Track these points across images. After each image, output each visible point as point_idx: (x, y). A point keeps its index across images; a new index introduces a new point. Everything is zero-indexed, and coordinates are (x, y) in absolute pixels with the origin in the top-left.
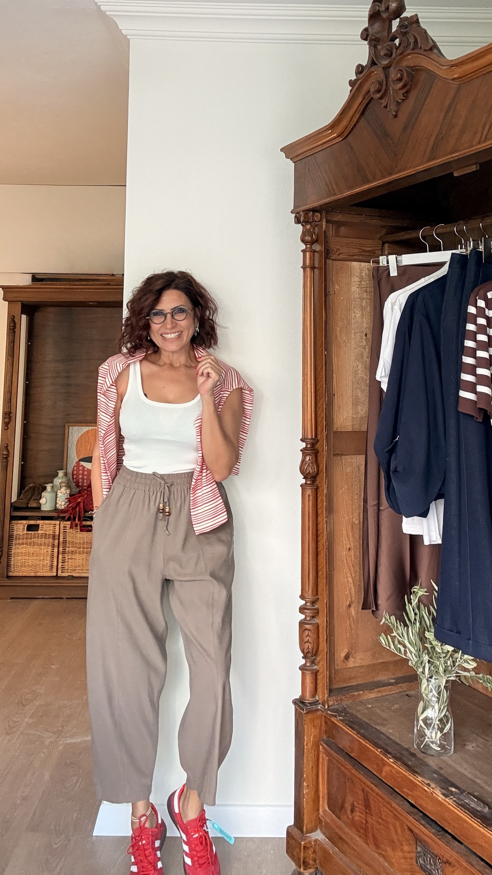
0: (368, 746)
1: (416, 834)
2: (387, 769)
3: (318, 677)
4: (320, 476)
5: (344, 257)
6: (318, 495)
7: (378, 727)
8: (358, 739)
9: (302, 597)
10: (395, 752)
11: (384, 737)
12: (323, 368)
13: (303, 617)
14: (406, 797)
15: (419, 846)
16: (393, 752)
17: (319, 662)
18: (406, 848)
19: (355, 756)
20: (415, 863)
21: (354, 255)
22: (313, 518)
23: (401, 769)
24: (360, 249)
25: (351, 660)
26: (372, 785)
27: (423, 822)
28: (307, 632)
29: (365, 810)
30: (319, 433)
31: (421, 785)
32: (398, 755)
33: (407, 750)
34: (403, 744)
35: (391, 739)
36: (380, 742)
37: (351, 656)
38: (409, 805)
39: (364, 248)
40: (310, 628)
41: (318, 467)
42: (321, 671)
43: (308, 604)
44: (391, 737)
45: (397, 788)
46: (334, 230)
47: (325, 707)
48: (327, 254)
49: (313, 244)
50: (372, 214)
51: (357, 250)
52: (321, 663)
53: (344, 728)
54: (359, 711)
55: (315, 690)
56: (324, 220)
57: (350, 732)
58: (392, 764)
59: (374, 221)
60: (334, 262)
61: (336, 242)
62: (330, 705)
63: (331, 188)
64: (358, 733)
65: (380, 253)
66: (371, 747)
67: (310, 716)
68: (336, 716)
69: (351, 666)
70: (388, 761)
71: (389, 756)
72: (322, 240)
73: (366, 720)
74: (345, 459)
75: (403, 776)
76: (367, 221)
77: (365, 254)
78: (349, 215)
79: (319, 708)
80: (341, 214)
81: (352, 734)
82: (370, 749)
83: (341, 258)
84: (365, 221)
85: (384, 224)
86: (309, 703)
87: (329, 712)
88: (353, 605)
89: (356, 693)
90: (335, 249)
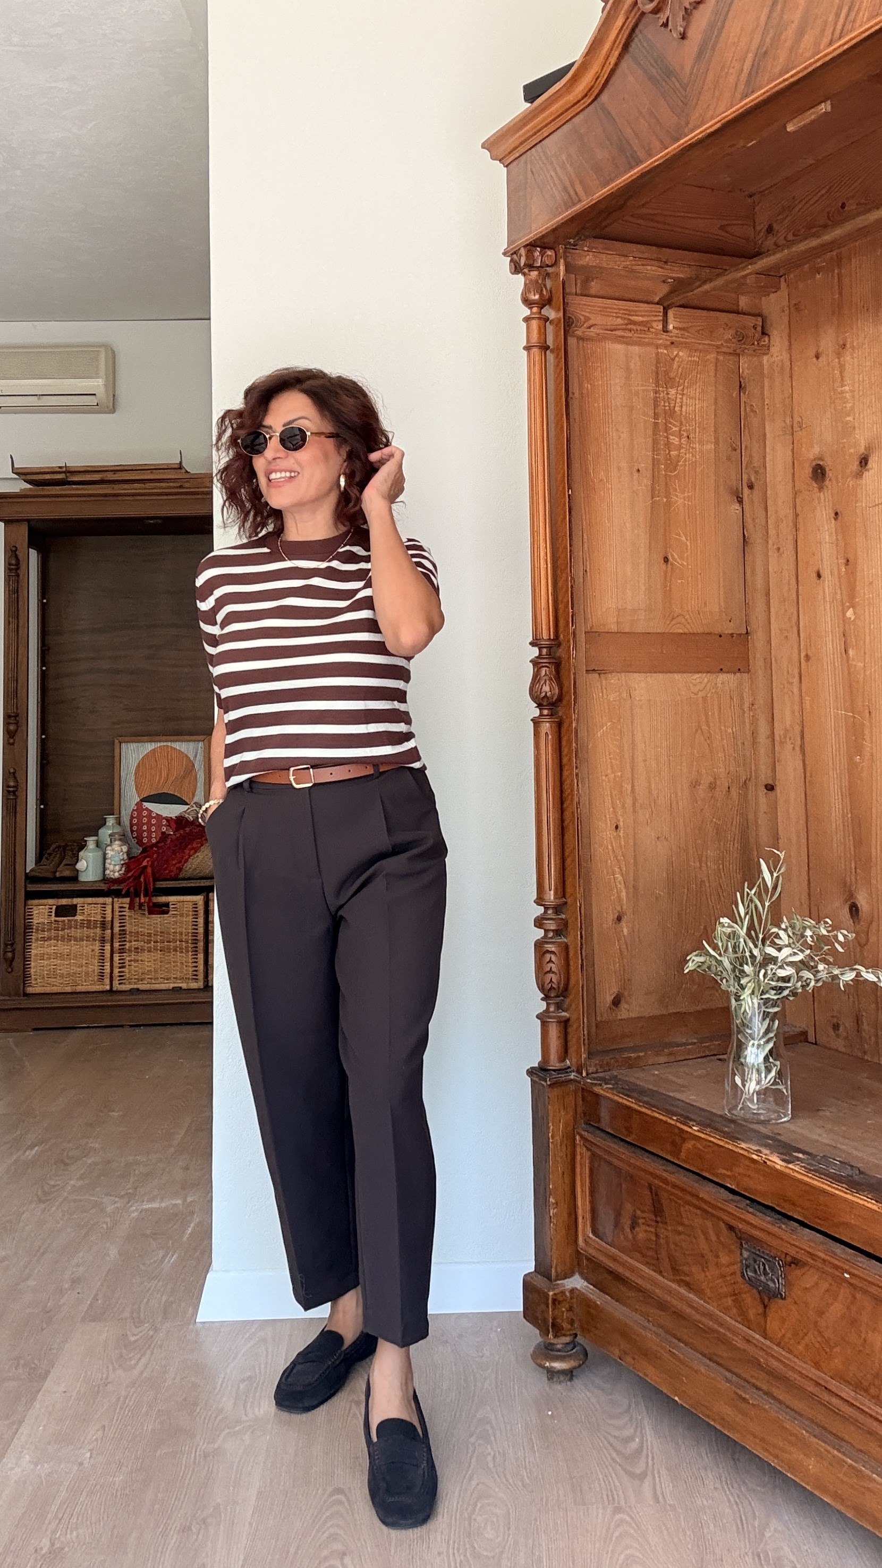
0: (657, 1115)
1: (740, 1231)
2: (689, 1145)
3: (569, 1030)
4: (564, 702)
5: (598, 331)
6: (562, 735)
7: (671, 1094)
8: (639, 1108)
9: (539, 901)
10: (702, 1120)
11: (683, 1104)
12: (565, 518)
13: (540, 933)
14: (720, 1182)
15: (746, 1250)
16: (698, 1119)
17: (570, 1005)
18: (724, 1259)
20: (740, 1280)
21: (615, 330)
22: (553, 770)
23: (710, 1136)
24: (625, 319)
25: (624, 1005)
26: (665, 1175)
27: (751, 1210)
28: (548, 956)
29: (655, 1219)
30: (561, 630)
31: (745, 1153)
32: (706, 1121)
33: (721, 1116)
34: (714, 1111)
35: (693, 1105)
36: (675, 1109)
37: (623, 1001)
38: (727, 1192)
39: (630, 317)
40: (553, 949)
41: (561, 688)
42: (572, 1020)
43: (550, 912)
44: (693, 1103)
45: (706, 1171)
46: (579, 284)
47: (581, 1074)
48: (568, 324)
49: (542, 308)
50: (646, 255)
51: (619, 321)
52: (574, 1006)
53: (616, 1098)
54: (638, 1078)
55: (565, 1052)
56: (562, 261)
57: (625, 1102)
58: (697, 1134)
59: (649, 268)
60: (581, 342)
61: (585, 305)
62: (590, 1071)
63: (572, 193)
64: (640, 1101)
65: (660, 327)
66: (661, 1117)
67: (556, 1091)
68: (600, 1085)
69: (623, 1017)
70: (689, 1130)
71: (691, 1123)
72: (559, 297)
73: (651, 1087)
74: (606, 679)
75: (716, 1148)
76: (637, 267)
77: (634, 327)
78: (604, 256)
79: (572, 1077)
80: (591, 254)
81: (628, 1103)
82: (661, 1120)
83: (592, 334)
84: (634, 267)
85: (666, 273)
86: (554, 1070)
87: (589, 1081)
88: (624, 919)
89: (632, 1055)
90: (582, 318)
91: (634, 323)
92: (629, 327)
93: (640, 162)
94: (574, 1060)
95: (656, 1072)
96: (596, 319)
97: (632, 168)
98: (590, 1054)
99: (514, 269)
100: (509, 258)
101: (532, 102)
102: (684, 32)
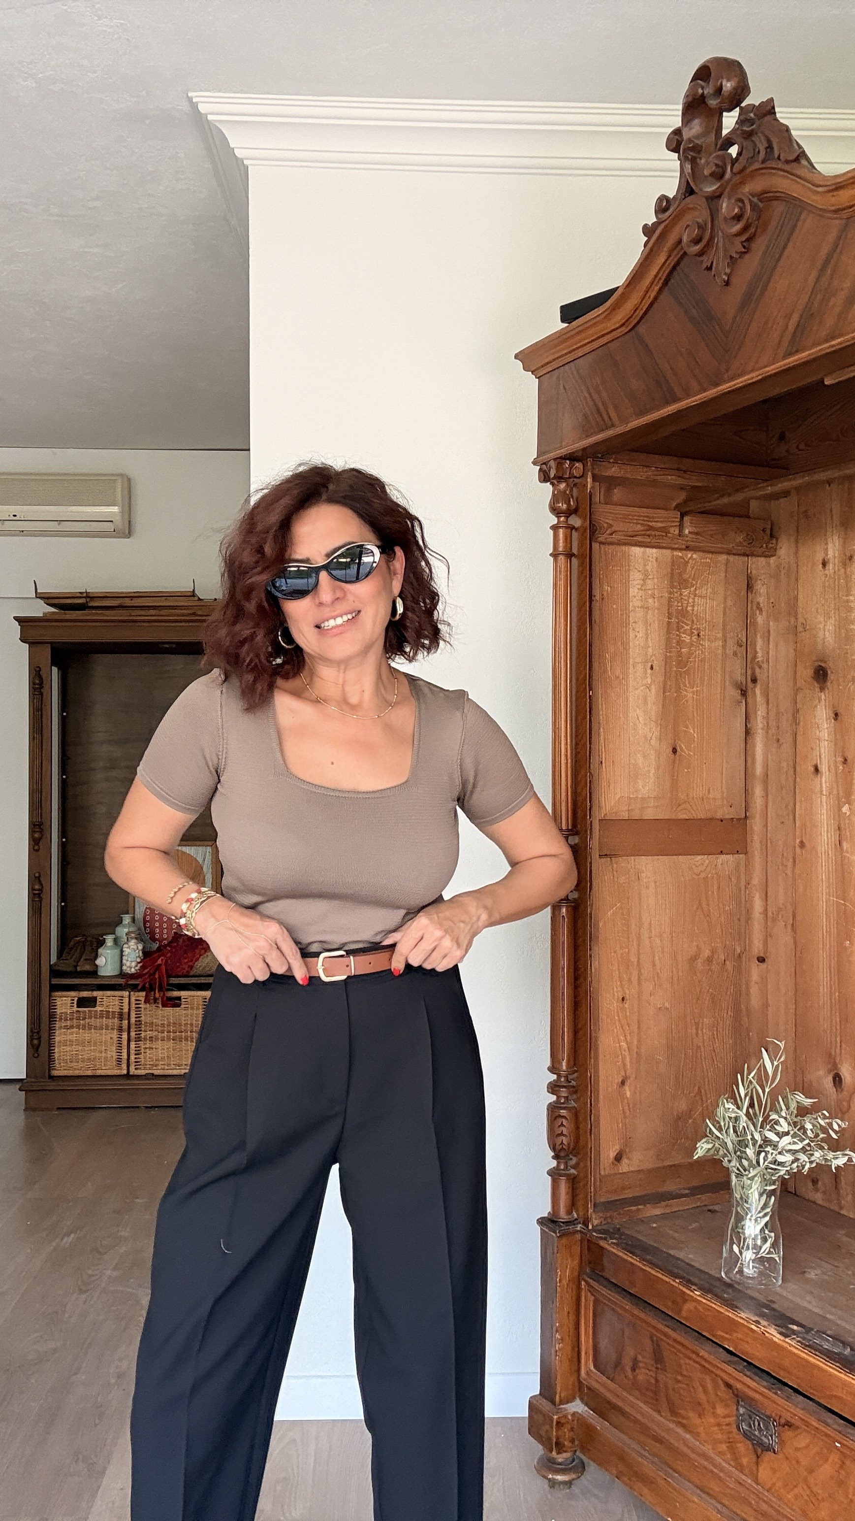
0: (660, 1275)
1: (738, 1391)
2: (688, 1306)
3: (578, 1186)
5: (619, 538)
6: (577, 919)
7: (672, 1254)
8: (643, 1267)
9: (553, 1069)
10: (702, 1282)
11: (683, 1264)
12: (586, 717)
14: (719, 1343)
15: (742, 1406)
16: (698, 1283)
17: (579, 1163)
18: (721, 1411)
19: (637, 1292)
20: (735, 1431)
21: (636, 536)
22: (569, 951)
23: (712, 1302)
24: (644, 525)
25: (625, 1160)
26: (667, 1330)
27: (750, 1375)
28: (559, 1120)
29: (655, 1365)
30: (578, 821)
31: (744, 1323)
32: (707, 1285)
33: (720, 1279)
34: (711, 1272)
35: (693, 1266)
36: (676, 1271)
37: (624, 1157)
38: (726, 1354)
39: (650, 524)
40: (565, 1114)
42: (580, 1177)
43: (562, 1079)
44: (693, 1263)
45: (706, 1331)
46: (602, 493)
47: (588, 1227)
48: (592, 532)
49: (570, 515)
50: (667, 466)
51: (639, 527)
52: (582, 1165)
53: (620, 1254)
54: (639, 1232)
55: (573, 1204)
56: (590, 474)
57: (630, 1259)
58: (699, 1298)
59: (669, 477)
60: (602, 546)
61: (607, 512)
62: (595, 1225)
63: (605, 416)
64: (642, 1259)
65: (677, 532)
66: (664, 1278)
67: (564, 1241)
68: (605, 1239)
69: (624, 1171)
70: (691, 1294)
71: (693, 1287)
72: (585, 509)
73: (652, 1243)
74: (617, 863)
75: (716, 1314)
76: (659, 477)
77: (653, 533)
78: (628, 467)
79: (578, 1229)
80: (616, 465)
81: (633, 1261)
82: (662, 1280)
83: (613, 540)
84: (655, 478)
85: (685, 482)
86: (563, 1223)
87: (594, 1234)
88: (628, 1083)
89: (633, 1208)
90: (605, 525)
91: (651, 528)
92: (648, 533)
93: (676, 400)
94: (581, 1214)
95: (655, 1225)
96: (619, 526)
97: (668, 403)
98: (594, 1206)
99: (543, 478)
100: (539, 467)
101: (569, 323)
102: (728, 279)
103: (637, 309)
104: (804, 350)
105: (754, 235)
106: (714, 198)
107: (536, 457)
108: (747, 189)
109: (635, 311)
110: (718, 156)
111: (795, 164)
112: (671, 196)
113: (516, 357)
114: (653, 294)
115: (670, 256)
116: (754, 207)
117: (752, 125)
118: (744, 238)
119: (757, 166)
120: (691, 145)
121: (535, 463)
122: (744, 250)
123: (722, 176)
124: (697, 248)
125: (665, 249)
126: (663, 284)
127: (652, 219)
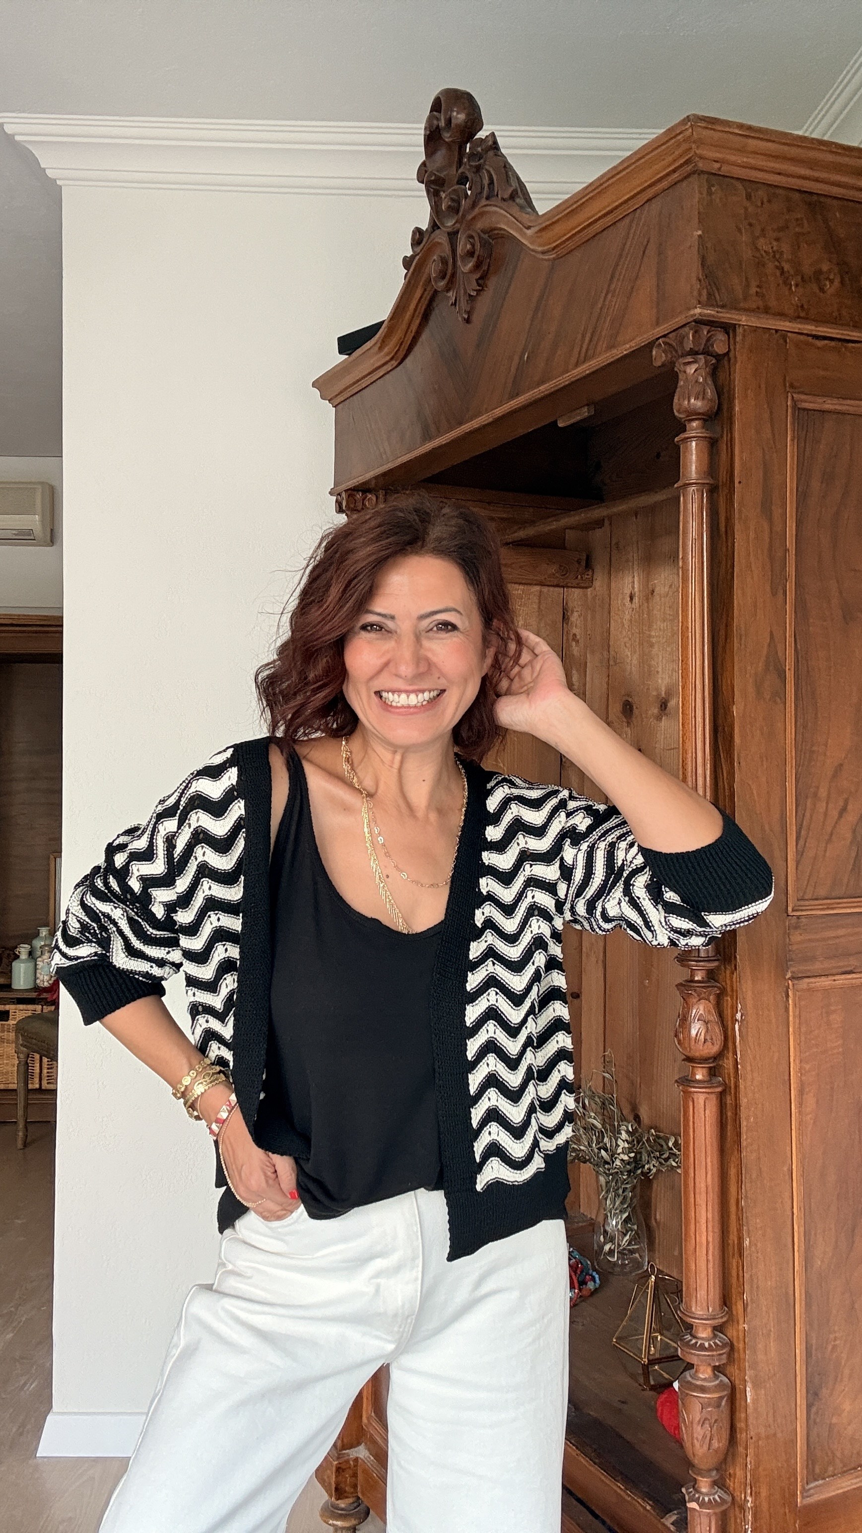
63: (383, 453)
93: (431, 437)
97: (425, 441)
99: (338, 509)
100: (335, 498)
101: (349, 354)
102: (469, 316)
103: (402, 342)
104: (524, 393)
105: (487, 273)
106: (453, 235)
107: (333, 487)
108: (480, 225)
109: (401, 344)
110: (454, 190)
111: (511, 202)
112: (424, 229)
113: (314, 385)
114: (414, 327)
115: (425, 290)
116: (484, 244)
117: (479, 160)
118: (478, 276)
119: (484, 202)
120: (433, 178)
121: (331, 493)
122: (478, 288)
123: (457, 211)
124: (442, 283)
125: (421, 283)
126: (422, 318)
127: (409, 253)
